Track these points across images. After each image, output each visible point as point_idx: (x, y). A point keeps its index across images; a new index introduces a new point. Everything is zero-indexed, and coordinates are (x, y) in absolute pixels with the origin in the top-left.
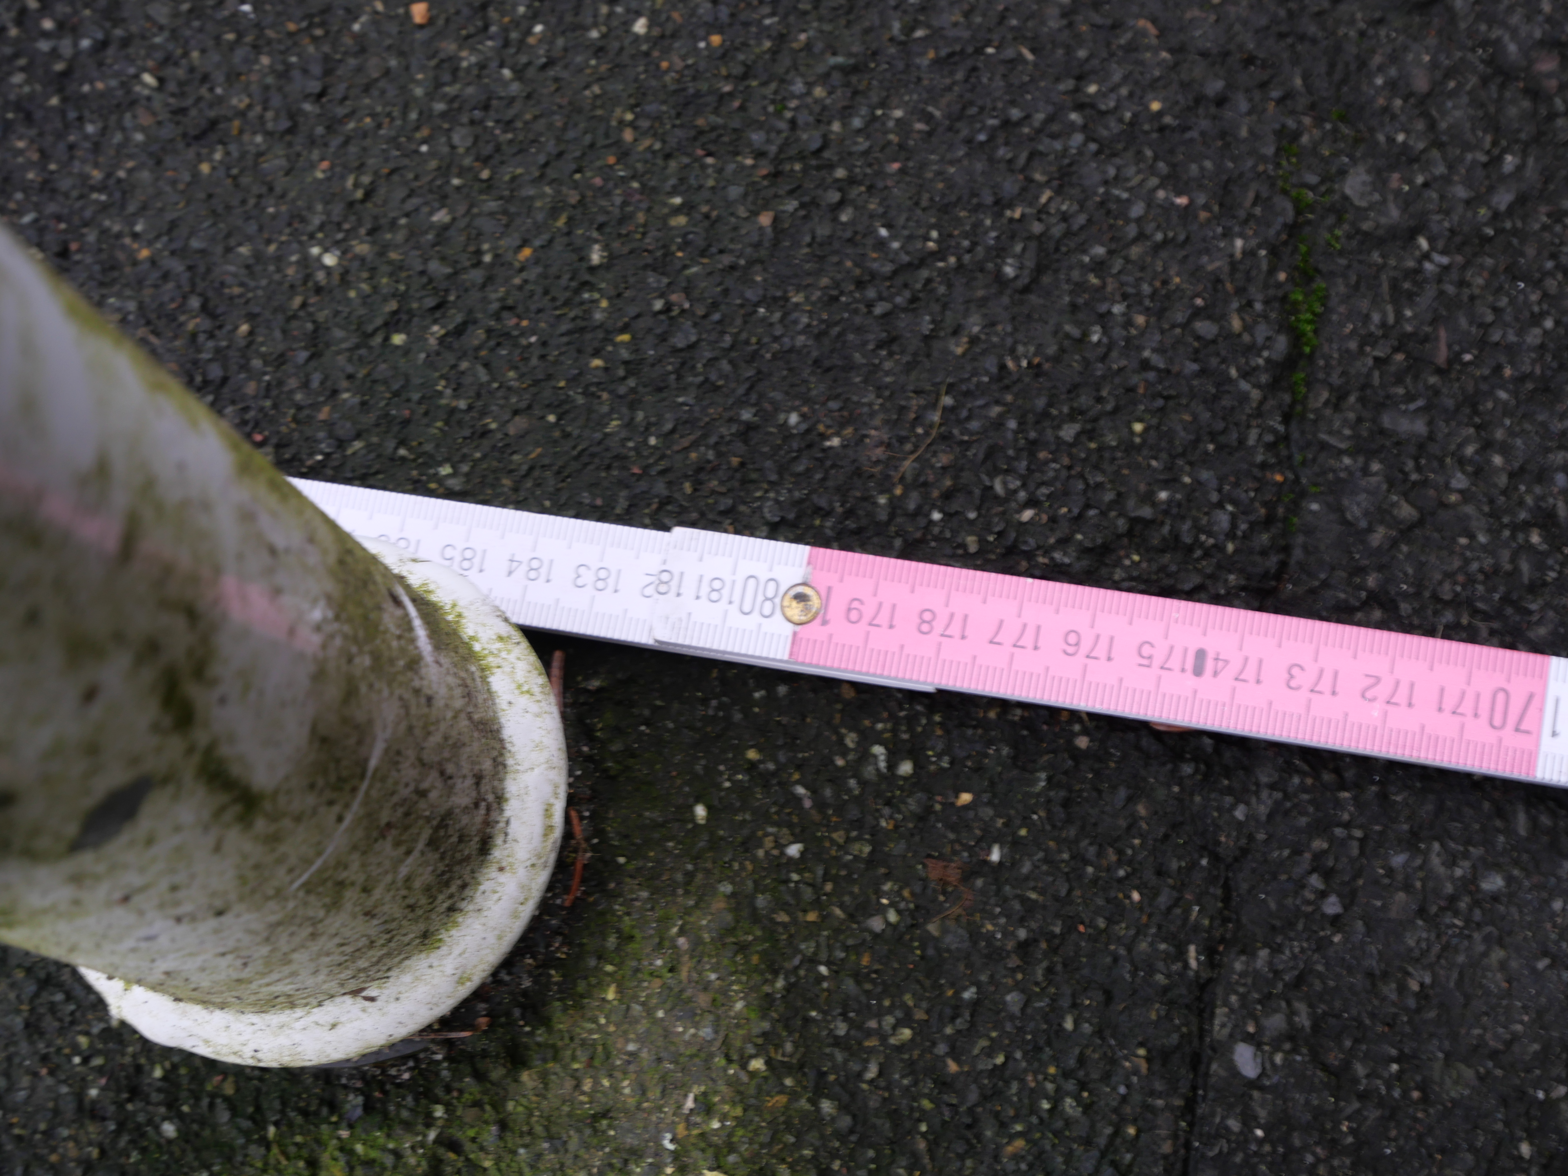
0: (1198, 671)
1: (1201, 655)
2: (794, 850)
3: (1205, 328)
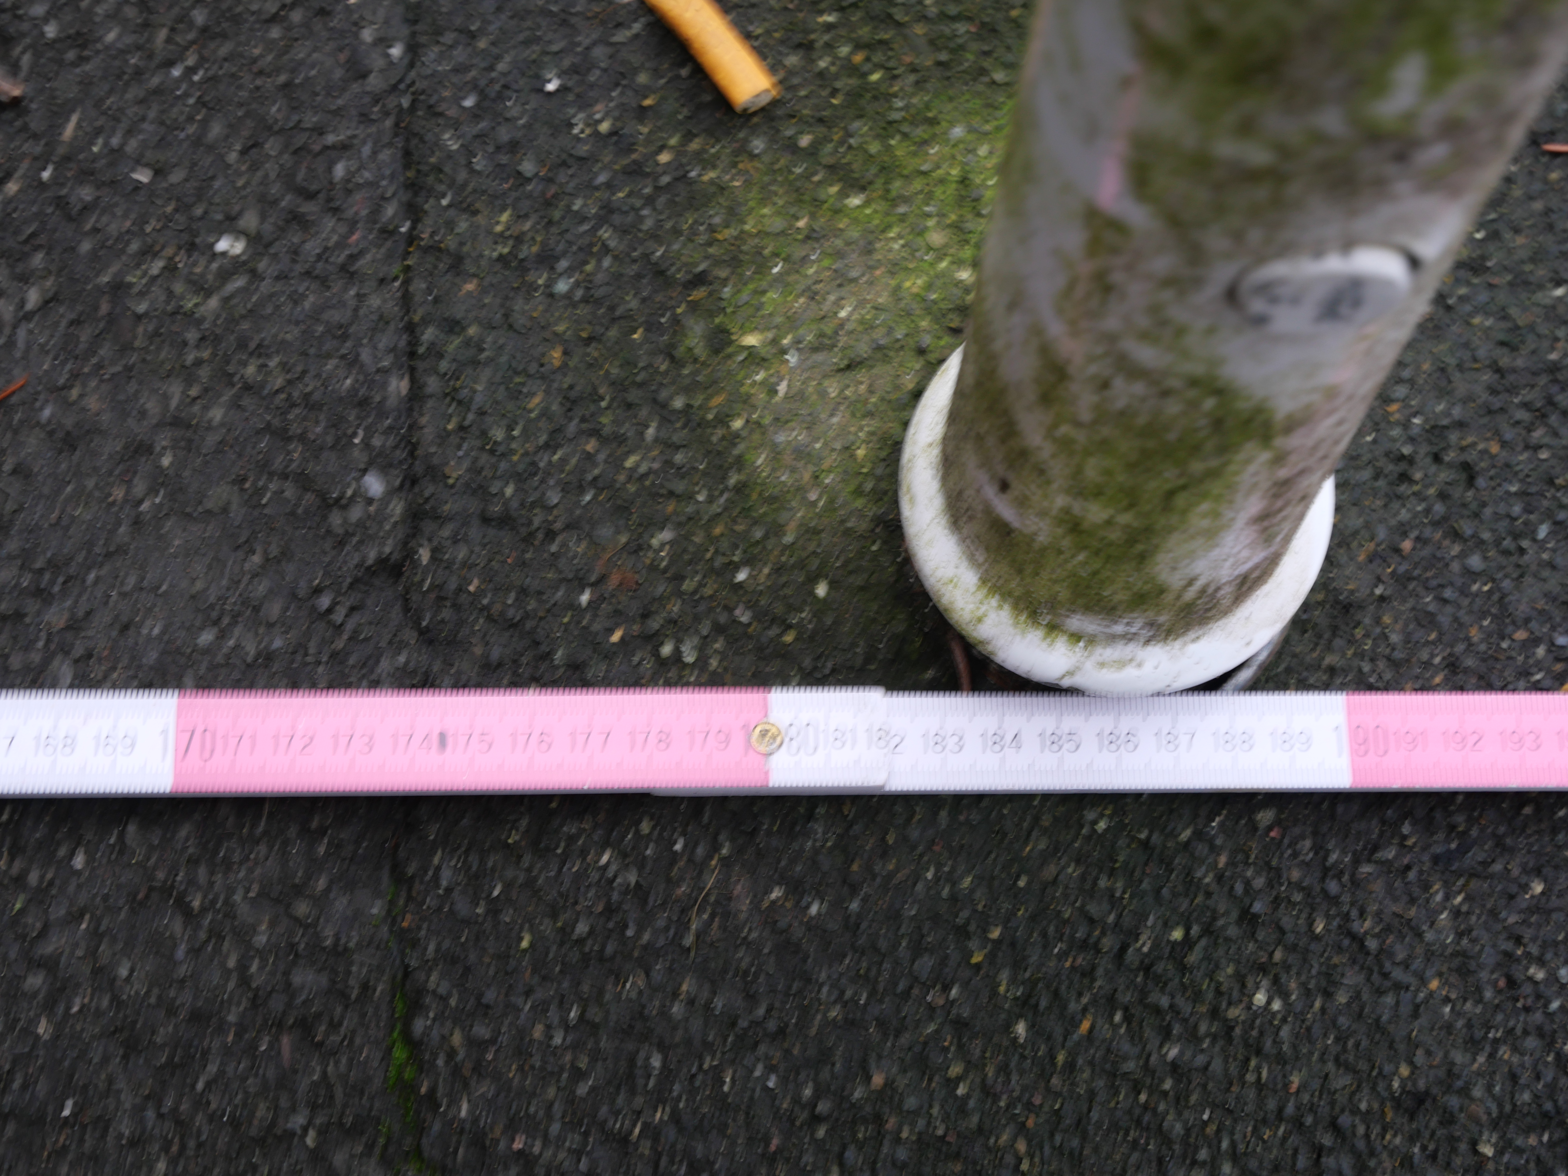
0: (442, 735)
1: (443, 748)
3: (482, 1031)
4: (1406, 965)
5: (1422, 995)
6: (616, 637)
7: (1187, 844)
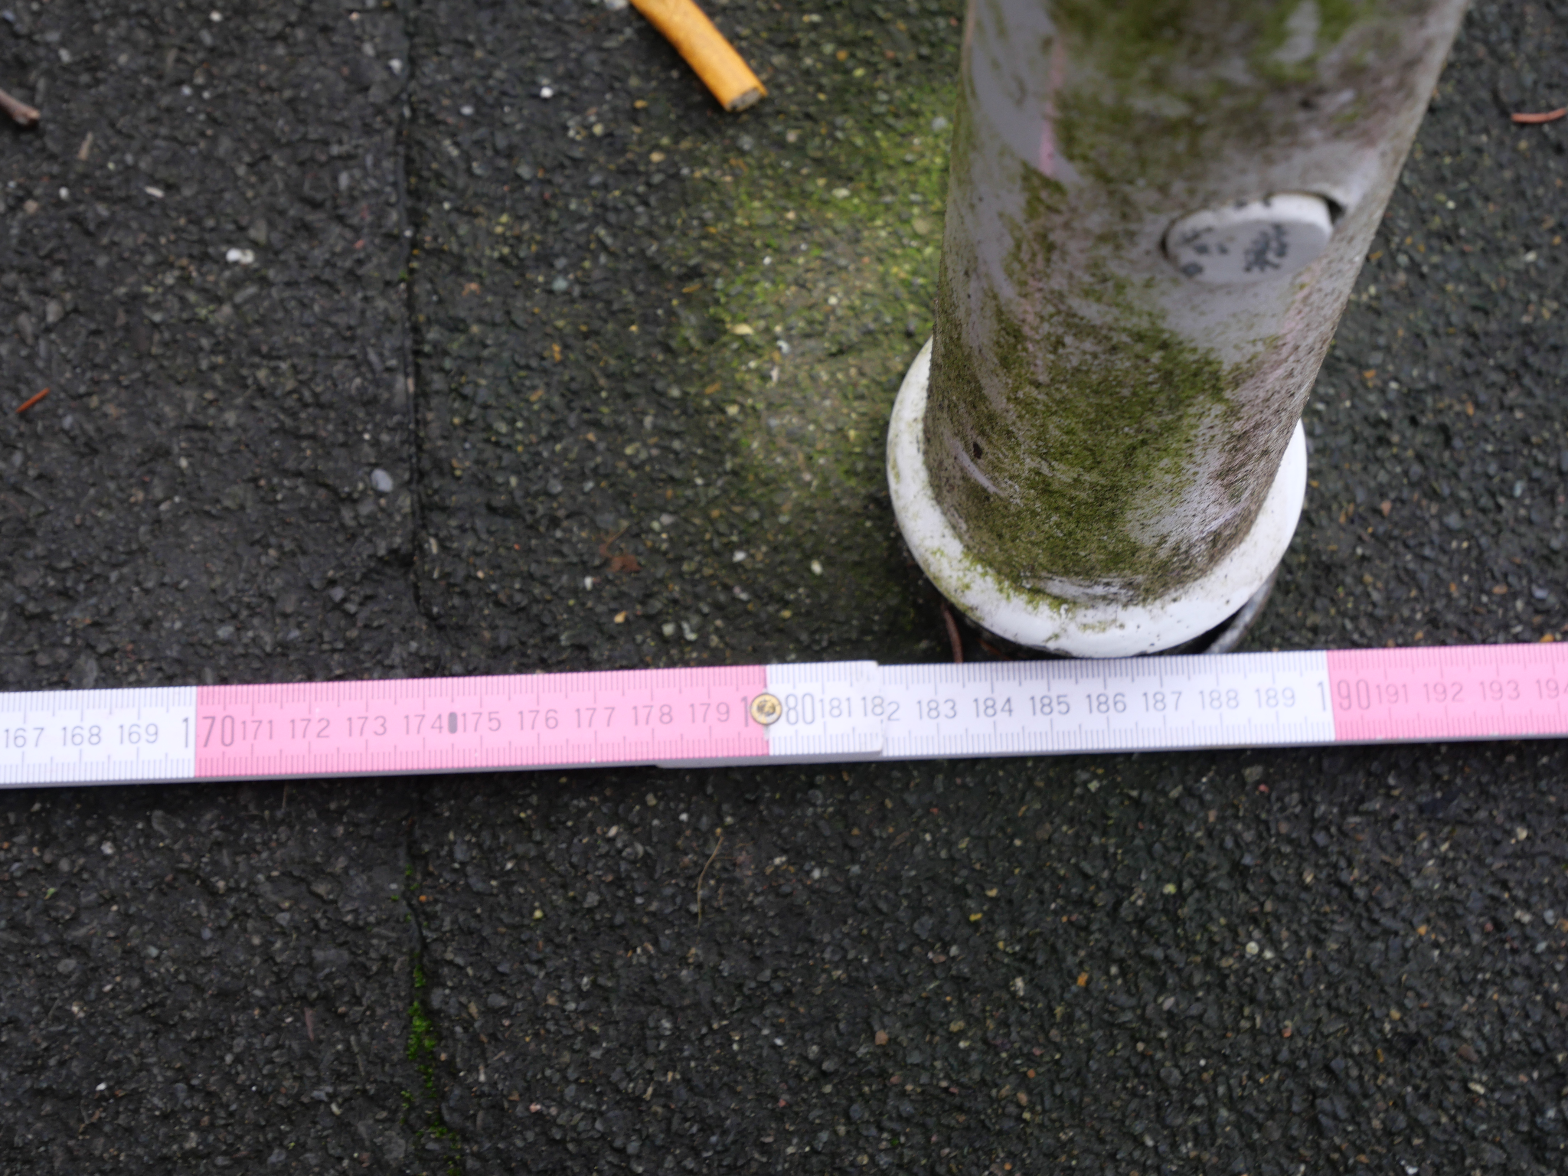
0: (453, 717)
1: (453, 729)
2: (739, 556)
3: (497, 1001)
4: (1394, 911)
5: (1412, 939)
6: (619, 618)
7: (1177, 801)
